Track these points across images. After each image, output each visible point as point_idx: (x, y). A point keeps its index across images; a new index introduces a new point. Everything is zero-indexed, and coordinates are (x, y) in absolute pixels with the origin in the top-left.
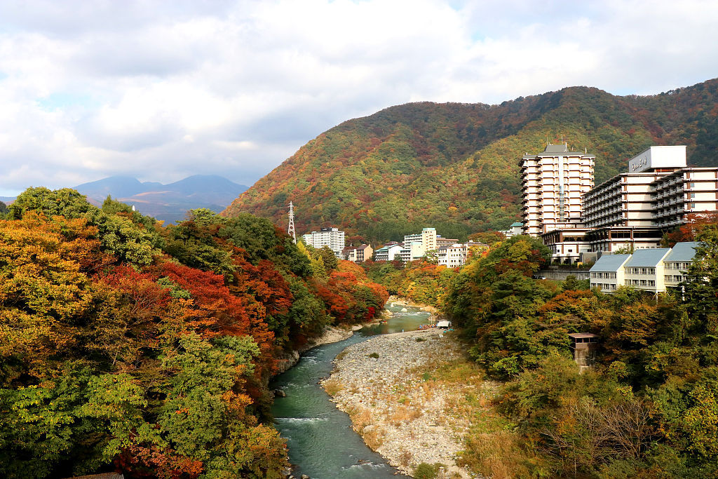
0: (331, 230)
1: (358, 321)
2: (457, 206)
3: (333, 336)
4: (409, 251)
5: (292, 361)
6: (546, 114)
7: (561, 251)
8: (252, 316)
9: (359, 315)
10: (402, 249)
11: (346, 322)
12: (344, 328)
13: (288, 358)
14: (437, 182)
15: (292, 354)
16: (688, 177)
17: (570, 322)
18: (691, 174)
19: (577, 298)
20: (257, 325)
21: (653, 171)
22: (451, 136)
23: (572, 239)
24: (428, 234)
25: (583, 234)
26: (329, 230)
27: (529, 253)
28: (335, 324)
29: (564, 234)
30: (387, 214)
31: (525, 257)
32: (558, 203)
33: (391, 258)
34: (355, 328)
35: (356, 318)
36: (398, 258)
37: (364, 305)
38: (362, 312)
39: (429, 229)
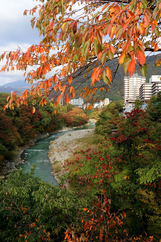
0: (79, 98)
1: (75, 126)
2: (120, 92)
3: (65, 129)
4: (100, 105)
5: (46, 136)
6: (151, 62)
7: (127, 106)
8: (26, 122)
9: (76, 124)
10: (98, 105)
11: (71, 126)
12: (70, 128)
13: (45, 135)
14: (114, 84)
15: (46, 134)
16: (157, 85)
17: (112, 126)
18: (158, 84)
19: (116, 119)
20: (27, 124)
21: (153, 83)
22: (121, 69)
23: (131, 103)
24: (106, 100)
25: (135, 101)
26: (78, 98)
27: (115, 106)
28: (67, 126)
29: (129, 101)
30: (98, 93)
31: (114, 108)
32: (134, 92)
33: (95, 107)
34: (74, 128)
35: (74, 125)
36: (97, 107)
37: (78, 121)
38: (77, 123)
39: (107, 99)
